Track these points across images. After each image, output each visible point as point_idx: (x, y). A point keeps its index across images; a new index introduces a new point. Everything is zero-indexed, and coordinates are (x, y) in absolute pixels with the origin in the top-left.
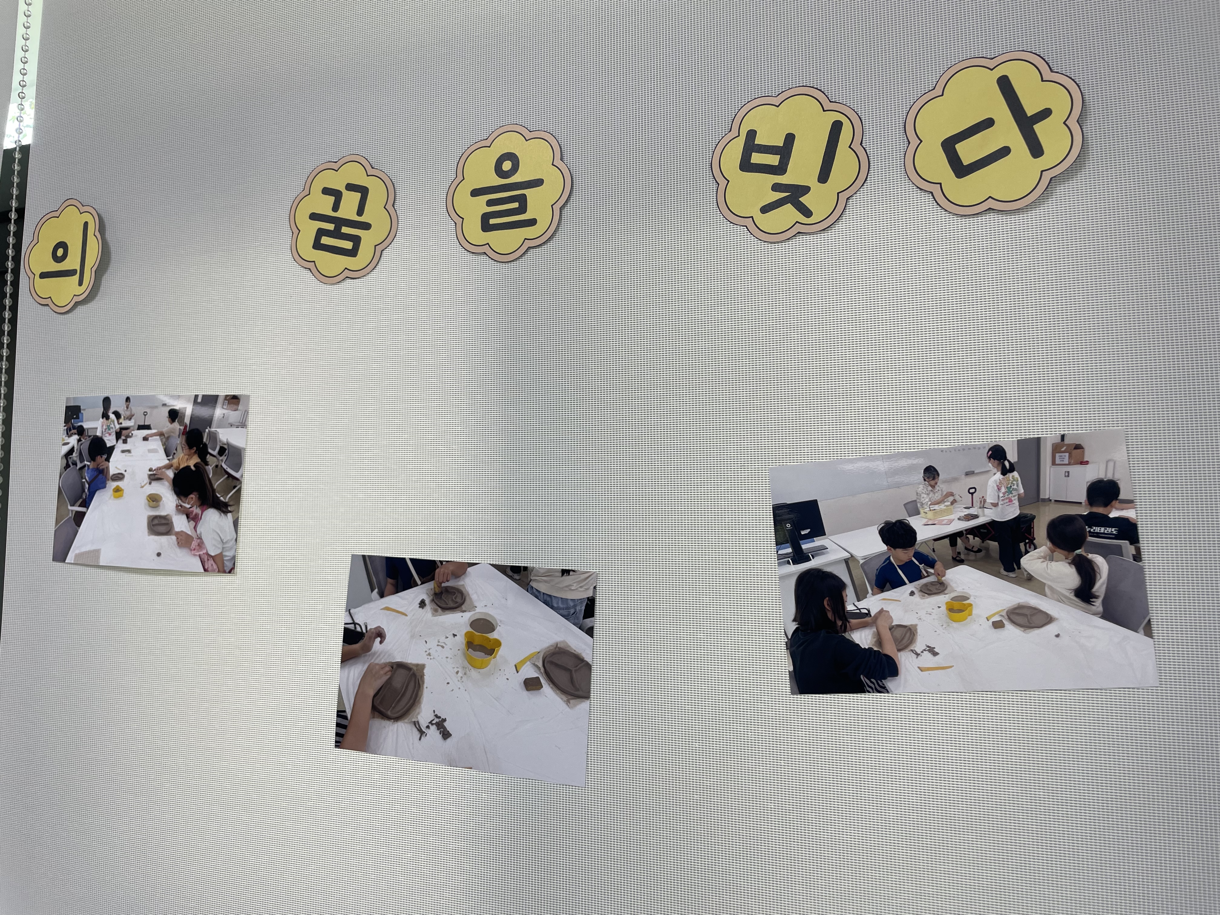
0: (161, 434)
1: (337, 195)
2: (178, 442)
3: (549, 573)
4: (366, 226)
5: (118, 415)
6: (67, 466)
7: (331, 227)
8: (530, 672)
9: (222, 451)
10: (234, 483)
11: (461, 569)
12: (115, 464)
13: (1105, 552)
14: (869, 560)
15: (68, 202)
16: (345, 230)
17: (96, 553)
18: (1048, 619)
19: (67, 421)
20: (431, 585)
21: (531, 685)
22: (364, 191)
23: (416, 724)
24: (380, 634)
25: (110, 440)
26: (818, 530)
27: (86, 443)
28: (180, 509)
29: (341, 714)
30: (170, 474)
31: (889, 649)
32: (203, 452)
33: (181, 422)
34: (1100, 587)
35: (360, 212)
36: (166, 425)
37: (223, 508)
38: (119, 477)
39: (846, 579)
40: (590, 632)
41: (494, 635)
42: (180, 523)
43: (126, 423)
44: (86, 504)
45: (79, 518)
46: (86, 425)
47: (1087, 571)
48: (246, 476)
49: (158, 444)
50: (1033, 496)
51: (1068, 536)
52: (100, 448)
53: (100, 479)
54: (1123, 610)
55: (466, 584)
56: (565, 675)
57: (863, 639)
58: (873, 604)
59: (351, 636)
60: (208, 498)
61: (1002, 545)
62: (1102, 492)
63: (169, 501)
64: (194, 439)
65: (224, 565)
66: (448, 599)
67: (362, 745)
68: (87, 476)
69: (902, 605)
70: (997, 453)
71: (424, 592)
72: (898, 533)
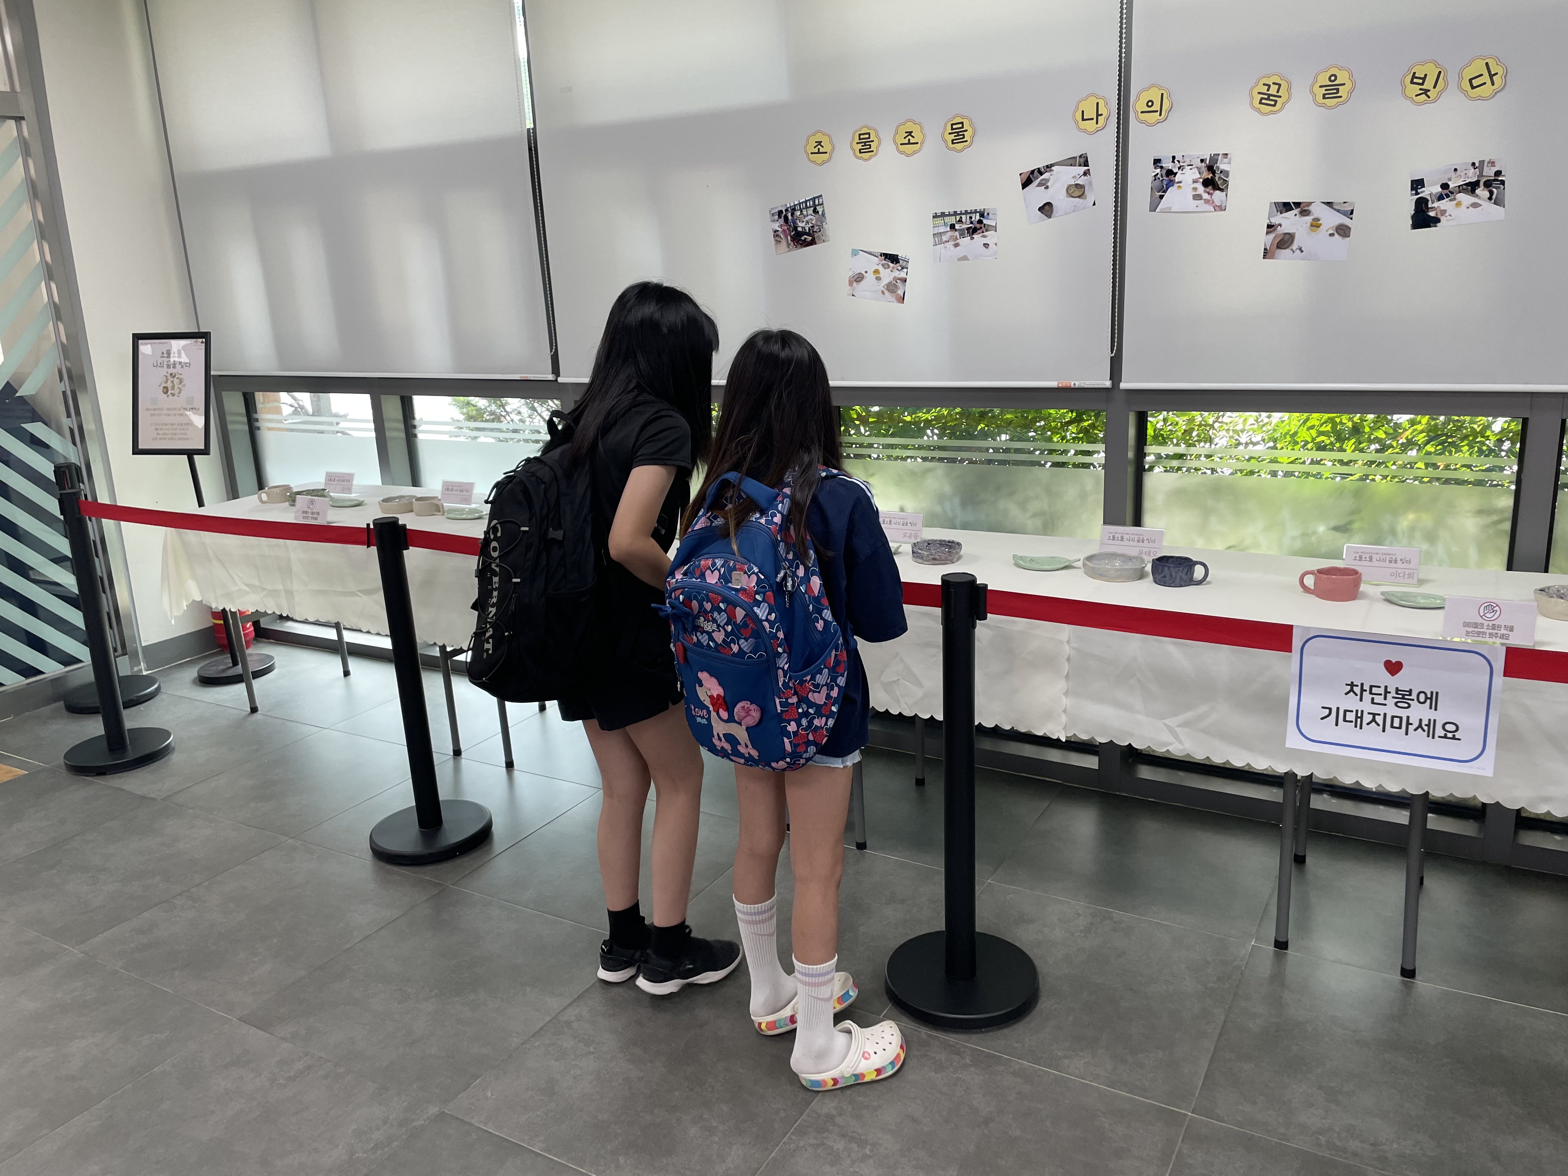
0: (1197, 168)
1: (1269, 86)
2: (1204, 170)
3: (1339, 204)
4: (1280, 97)
5: (1179, 162)
6: (1155, 180)
7: (1266, 97)
8: (1331, 232)
9: (1221, 172)
10: (1226, 182)
11: (1310, 204)
12: (1177, 178)
13: (1496, 188)
14: (1437, 193)
15: (1153, 86)
16: (1271, 98)
17: (1170, 208)
18: (1481, 205)
19: (1154, 164)
20: (1299, 209)
21: (1332, 235)
22: (1280, 85)
23: (1292, 250)
24: (1280, 225)
25: (1175, 170)
26: (1423, 186)
27: (1164, 172)
28: (1205, 192)
29: (1265, 249)
30: (1201, 180)
31: (1439, 216)
32: (1214, 173)
33: (1205, 163)
34: (1494, 197)
35: (1278, 92)
36: (1200, 164)
37: (1222, 190)
38: (1180, 182)
39: (1429, 199)
40: (1351, 219)
41: (1320, 222)
42: (1206, 196)
43: (1182, 164)
44: (1165, 192)
45: (1161, 197)
46: (1163, 165)
47: (1491, 193)
48: (1230, 180)
49: (1196, 171)
50: (1481, 175)
51: (1488, 184)
52: (1170, 173)
53: (1171, 183)
54: (1499, 202)
55: (1311, 208)
56: (1343, 231)
57: (1432, 214)
58: (1436, 205)
59: (1270, 226)
60: (1216, 187)
61: (1471, 188)
62: (1498, 173)
63: (1201, 189)
64: (1210, 168)
65: (1221, 208)
66: (1305, 213)
67: (1272, 257)
68: (1165, 183)
69: (1444, 204)
70: (1473, 164)
71: (1296, 211)
72: (1445, 186)
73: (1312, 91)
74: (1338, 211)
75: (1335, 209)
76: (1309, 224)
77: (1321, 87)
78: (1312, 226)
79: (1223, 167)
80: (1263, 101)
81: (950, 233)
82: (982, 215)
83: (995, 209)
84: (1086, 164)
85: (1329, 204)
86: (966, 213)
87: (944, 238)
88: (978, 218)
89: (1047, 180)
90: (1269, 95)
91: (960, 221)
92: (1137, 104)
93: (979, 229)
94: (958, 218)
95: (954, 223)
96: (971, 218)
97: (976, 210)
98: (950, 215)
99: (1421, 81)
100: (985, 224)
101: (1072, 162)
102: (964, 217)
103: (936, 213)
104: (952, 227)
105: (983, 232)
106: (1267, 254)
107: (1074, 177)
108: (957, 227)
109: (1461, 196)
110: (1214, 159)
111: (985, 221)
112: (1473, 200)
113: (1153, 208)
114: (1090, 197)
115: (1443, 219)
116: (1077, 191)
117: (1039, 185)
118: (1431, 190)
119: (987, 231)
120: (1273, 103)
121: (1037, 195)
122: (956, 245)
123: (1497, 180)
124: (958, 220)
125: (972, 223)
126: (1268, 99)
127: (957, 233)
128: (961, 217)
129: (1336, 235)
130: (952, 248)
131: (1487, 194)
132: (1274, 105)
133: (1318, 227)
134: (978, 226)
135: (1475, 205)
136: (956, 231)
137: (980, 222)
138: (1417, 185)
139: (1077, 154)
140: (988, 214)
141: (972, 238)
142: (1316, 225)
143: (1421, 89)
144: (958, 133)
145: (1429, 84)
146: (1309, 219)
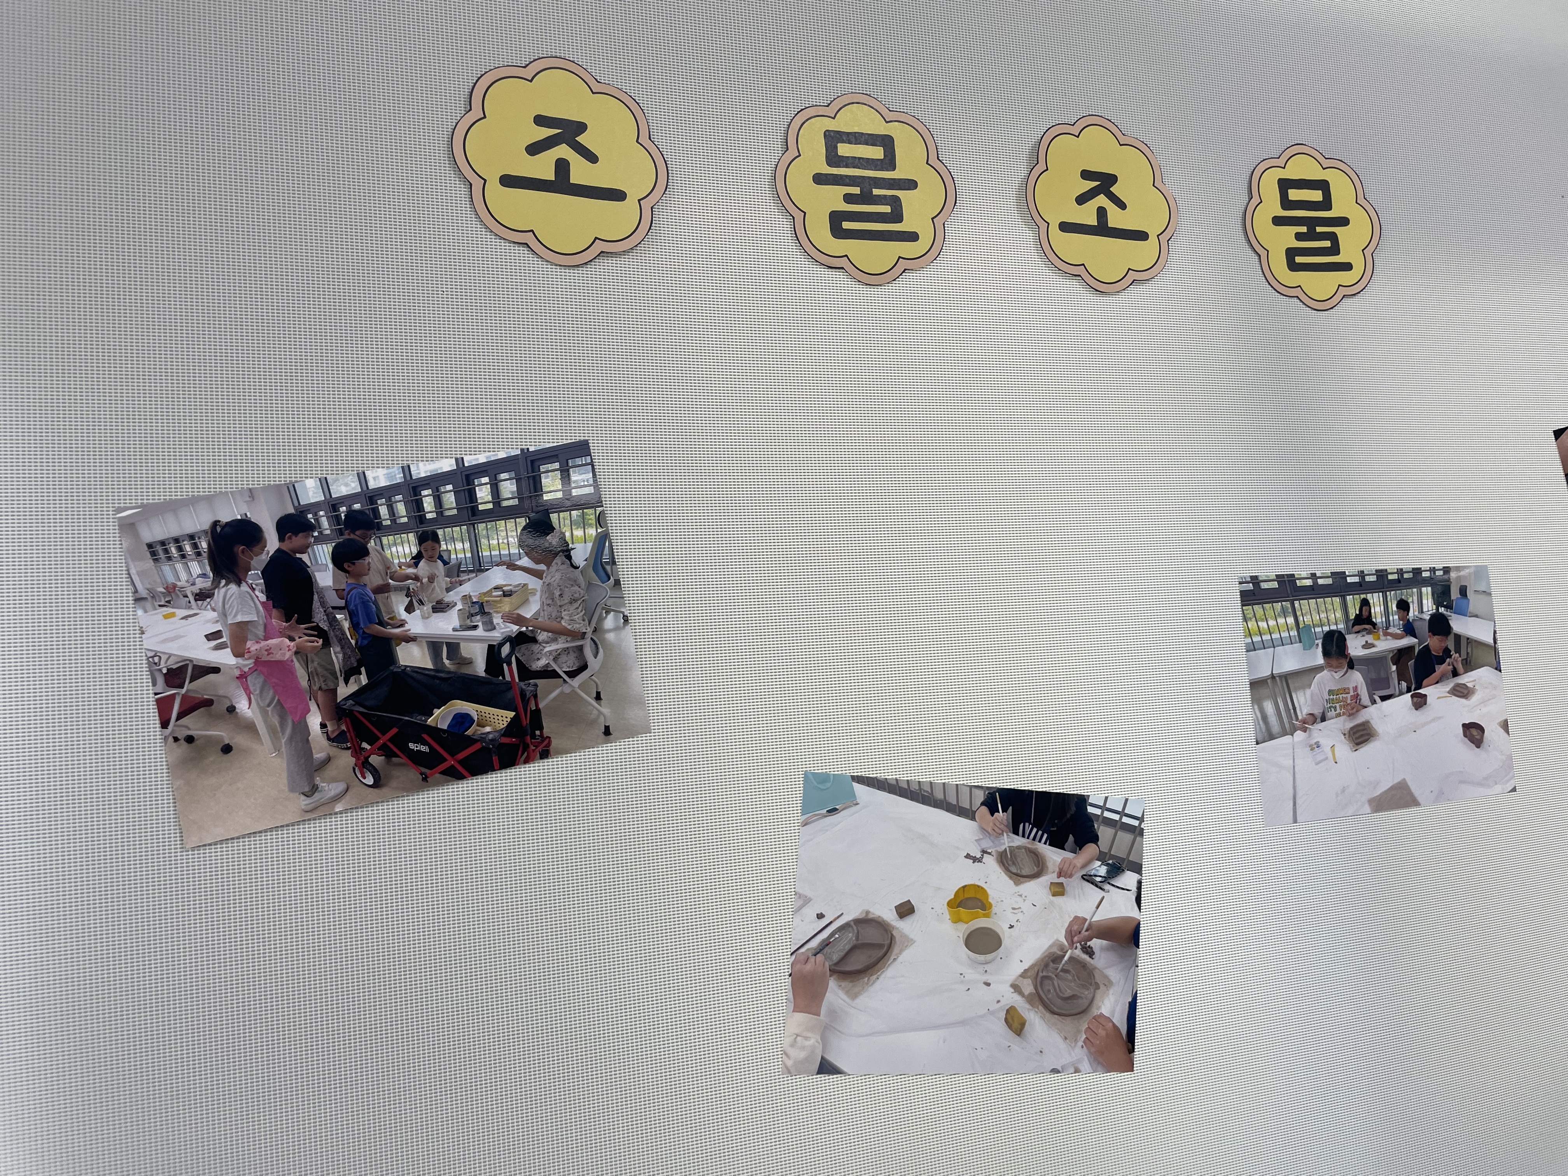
81: (1326, 680)
82: (1442, 594)
83: (1481, 572)
88: (1429, 606)
93: (1441, 661)
94: (1353, 603)
95: (1341, 626)
96: (1403, 606)
97: (1417, 572)
98: (1315, 591)
100: (1458, 637)
103: (1255, 580)
105: (1455, 674)
108: (1355, 646)
124: (1353, 612)
127: (1357, 678)
128: (1365, 603)
130: (1343, 749)
134: (1434, 643)
136: (1351, 665)
137: (1439, 625)
140: (1463, 591)
141: (1420, 702)
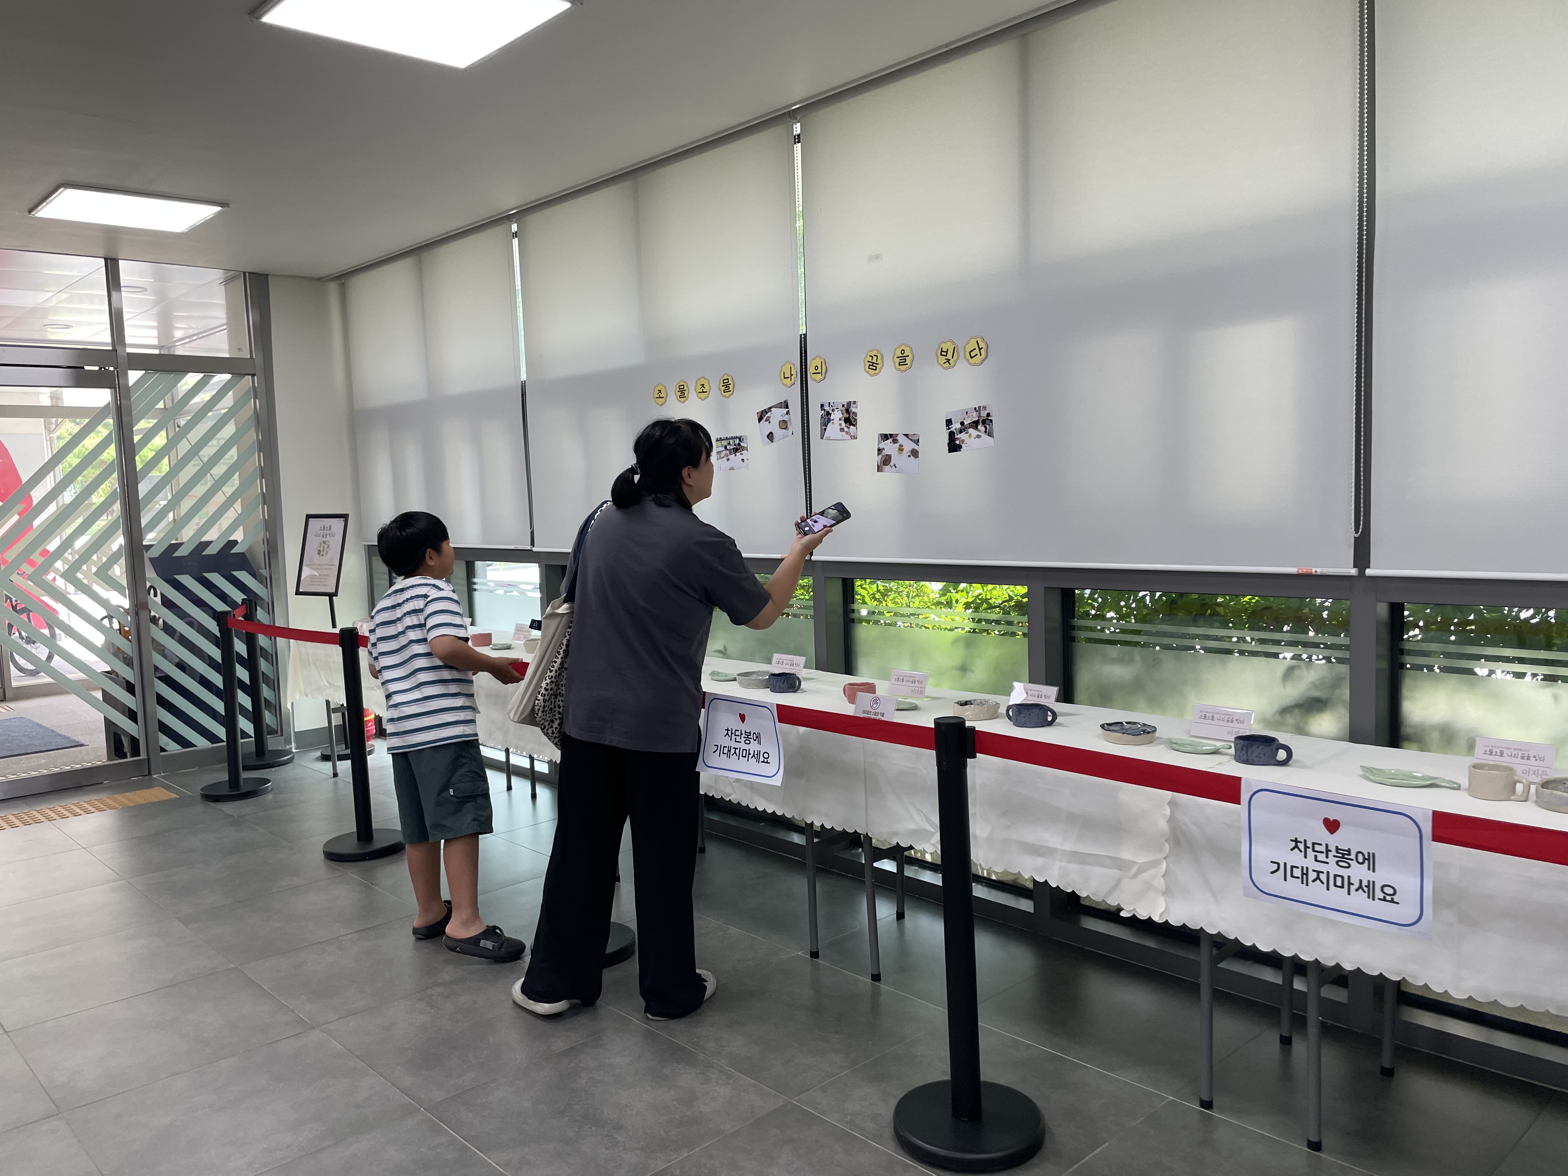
0: (841, 410)
1: (873, 357)
2: (844, 412)
3: (909, 435)
5: (832, 406)
6: (822, 418)
9: (853, 413)
10: (856, 420)
11: (897, 435)
12: (832, 417)
13: (989, 425)
14: (959, 428)
15: (817, 356)
16: (874, 365)
17: (830, 437)
18: (981, 436)
19: (821, 407)
20: (892, 439)
21: (909, 456)
22: (877, 357)
24: (884, 449)
25: (831, 412)
26: (952, 424)
27: (826, 413)
28: (846, 426)
29: (878, 465)
30: (843, 419)
31: (961, 444)
32: (849, 414)
33: (845, 407)
34: (987, 431)
35: (877, 361)
36: (842, 408)
37: (854, 425)
38: (833, 420)
39: (955, 431)
42: (846, 429)
43: (833, 408)
44: (827, 426)
45: (825, 429)
46: (825, 408)
47: (986, 428)
48: (858, 418)
49: (840, 412)
50: (979, 416)
51: (984, 422)
52: (828, 414)
53: (829, 420)
54: (990, 434)
55: (898, 438)
56: (915, 453)
57: (957, 442)
58: (959, 436)
59: (879, 450)
60: (851, 424)
61: (975, 425)
62: (988, 415)
63: (844, 424)
64: (847, 411)
65: (854, 437)
66: (895, 441)
67: (882, 471)
68: (826, 420)
69: (962, 436)
70: (975, 409)
71: (890, 440)
72: (962, 424)
73: (893, 361)
74: (911, 440)
75: (910, 439)
76: (898, 449)
77: (898, 357)
78: (899, 450)
79: (853, 410)
80: (870, 367)
81: (725, 452)
82: (740, 440)
83: (746, 436)
84: (787, 407)
85: (906, 435)
86: (732, 438)
87: (722, 455)
88: (738, 441)
89: (769, 417)
90: (873, 363)
91: (729, 444)
92: (811, 369)
93: (739, 449)
94: (728, 441)
95: (726, 445)
96: (734, 442)
97: (737, 436)
98: (724, 440)
99: (945, 354)
100: (742, 446)
101: (780, 405)
102: (731, 441)
104: (726, 447)
105: (740, 451)
106: (879, 469)
107: (782, 416)
108: (728, 448)
109: (971, 430)
110: (849, 403)
111: (742, 444)
112: (977, 433)
113: (822, 438)
114: (790, 429)
115: (963, 445)
116: (784, 425)
117: (766, 421)
118: (956, 426)
119: (743, 450)
120: (875, 368)
121: (766, 427)
122: (728, 460)
123: (988, 419)
125: (735, 445)
126: (872, 366)
127: (728, 452)
129: (912, 456)
130: (726, 461)
131: (984, 429)
132: (876, 370)
133: (902, 450)
134: (738, 447)
135: (978, 437)
136: (728, 450)
137: (739, 444)
138: (949, 422)
139: (783, 401)
140: (743, 439)
141: (736, 455)
142: (901, 449)
143: (946, 359)
144: (726, 386)
145: (949, 356)
146: (897, 445)
